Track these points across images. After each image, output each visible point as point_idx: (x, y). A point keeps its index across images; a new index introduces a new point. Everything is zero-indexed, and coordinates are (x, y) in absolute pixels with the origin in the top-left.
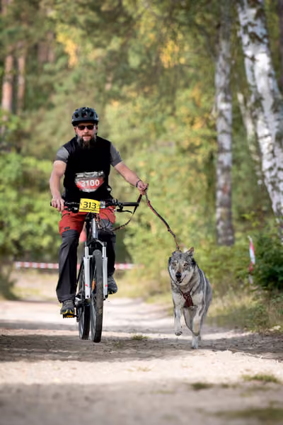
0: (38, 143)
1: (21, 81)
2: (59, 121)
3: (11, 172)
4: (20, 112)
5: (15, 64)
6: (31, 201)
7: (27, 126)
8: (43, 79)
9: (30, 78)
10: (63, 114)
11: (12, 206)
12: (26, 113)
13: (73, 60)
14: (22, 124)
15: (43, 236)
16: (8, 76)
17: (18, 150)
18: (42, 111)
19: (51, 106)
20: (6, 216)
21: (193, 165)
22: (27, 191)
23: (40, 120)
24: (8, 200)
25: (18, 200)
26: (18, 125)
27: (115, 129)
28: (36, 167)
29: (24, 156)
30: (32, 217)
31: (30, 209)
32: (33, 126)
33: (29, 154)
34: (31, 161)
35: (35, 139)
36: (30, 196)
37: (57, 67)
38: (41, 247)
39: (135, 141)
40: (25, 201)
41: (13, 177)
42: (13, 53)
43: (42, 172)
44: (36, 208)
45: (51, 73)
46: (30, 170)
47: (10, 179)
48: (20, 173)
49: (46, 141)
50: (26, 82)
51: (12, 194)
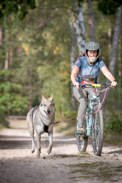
1: (11, 60)
2: (23, 72)
4: (11, 69)
5: (9, 55)
6: (14, 97)
7: (13, 73)
8: (18, 59)
9: (14, 59)
11: (8, 99)
12: (13, 69)
13: (27, 53)
15: (18, 108)
17: (10, 81)
18: (17, 69)
19: (20, 67)
21: (64, 85)
22: (13, 94)
23: (17, 72)
25: (10, 97)
26: (10, 73)
27: (40, 74)
28: (16, 86)
29: (12, 83)
30: (15, 102)
31: (14, 100)
32: (15, 73)
33: (14, 82)
34: (14, 84)
35: (16, 78)
37: (22, 55)
39: (47, 78)
40: (12, 97)
42: (8, 51)
44: (16, 99)
45: (20, 57)
47: (7, 90)
51: (8, 95)
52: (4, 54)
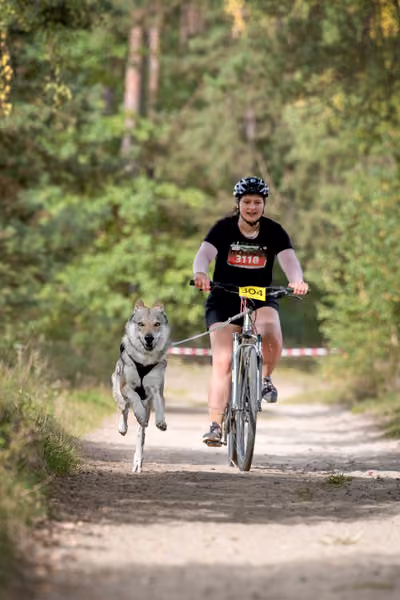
0: (181, 161)
1: (154, 65)
2: (216, 128)
3: (138, 206)
4: (152, 113)
5: (145, 38)
6: (171, 252)
7: (163, 136)
8: (187, 63)
9: (169, 59)
10: (220, 117)
11: (144, 258)
12: (162, 115)
14: (157, 132)
15: (190, 307)
16: (135, 58)
17: (150, 174)
18: (185, 112)
19: (200, 105)
20: (133, 274)
22: (164, 236)
23: (183, 126)
24: (139, 248)
25: (153, 249)
26: (151, 134)
27: (299, 139)
28: (177, 197)
29: (159, 182)
31: (169, 263)
32: (173, 136)
33: (167, 178)
34: (170, 190)
35: (176, 155)
36: (170, 243)
37: (210, 42)
38: (187, 323)
40: (163, 250)
41: (142, 213)
42: (141, 23)
43: (187, 207)
44: (178, 263)
45: (201, 52)
46: (168, 203)
47: (136, 216)
48: (154, 208)
49: (191, 159)
50: (162, 67)
51: (144, 240)
52: (123, 38)
